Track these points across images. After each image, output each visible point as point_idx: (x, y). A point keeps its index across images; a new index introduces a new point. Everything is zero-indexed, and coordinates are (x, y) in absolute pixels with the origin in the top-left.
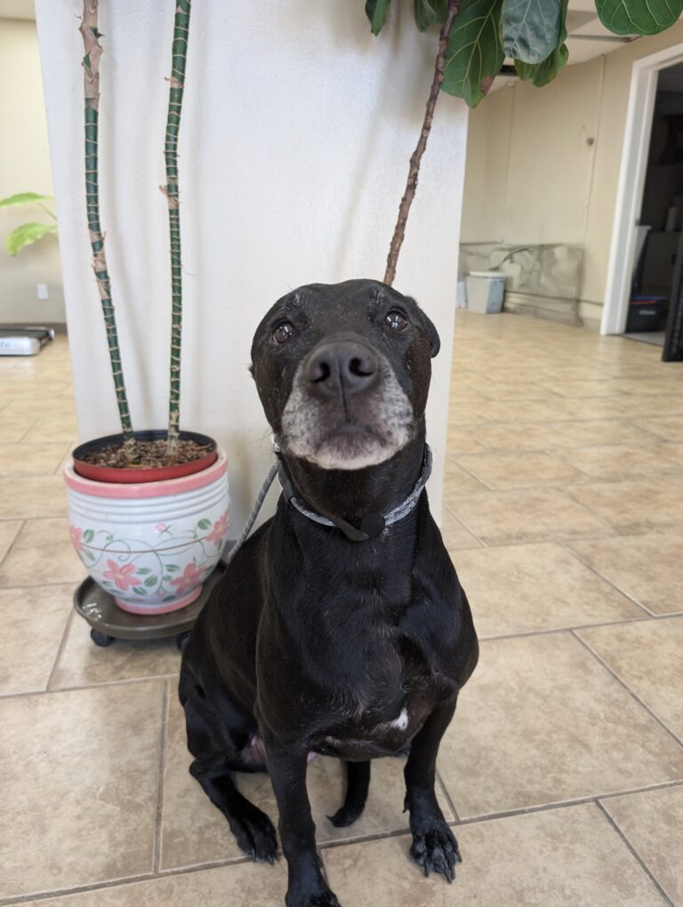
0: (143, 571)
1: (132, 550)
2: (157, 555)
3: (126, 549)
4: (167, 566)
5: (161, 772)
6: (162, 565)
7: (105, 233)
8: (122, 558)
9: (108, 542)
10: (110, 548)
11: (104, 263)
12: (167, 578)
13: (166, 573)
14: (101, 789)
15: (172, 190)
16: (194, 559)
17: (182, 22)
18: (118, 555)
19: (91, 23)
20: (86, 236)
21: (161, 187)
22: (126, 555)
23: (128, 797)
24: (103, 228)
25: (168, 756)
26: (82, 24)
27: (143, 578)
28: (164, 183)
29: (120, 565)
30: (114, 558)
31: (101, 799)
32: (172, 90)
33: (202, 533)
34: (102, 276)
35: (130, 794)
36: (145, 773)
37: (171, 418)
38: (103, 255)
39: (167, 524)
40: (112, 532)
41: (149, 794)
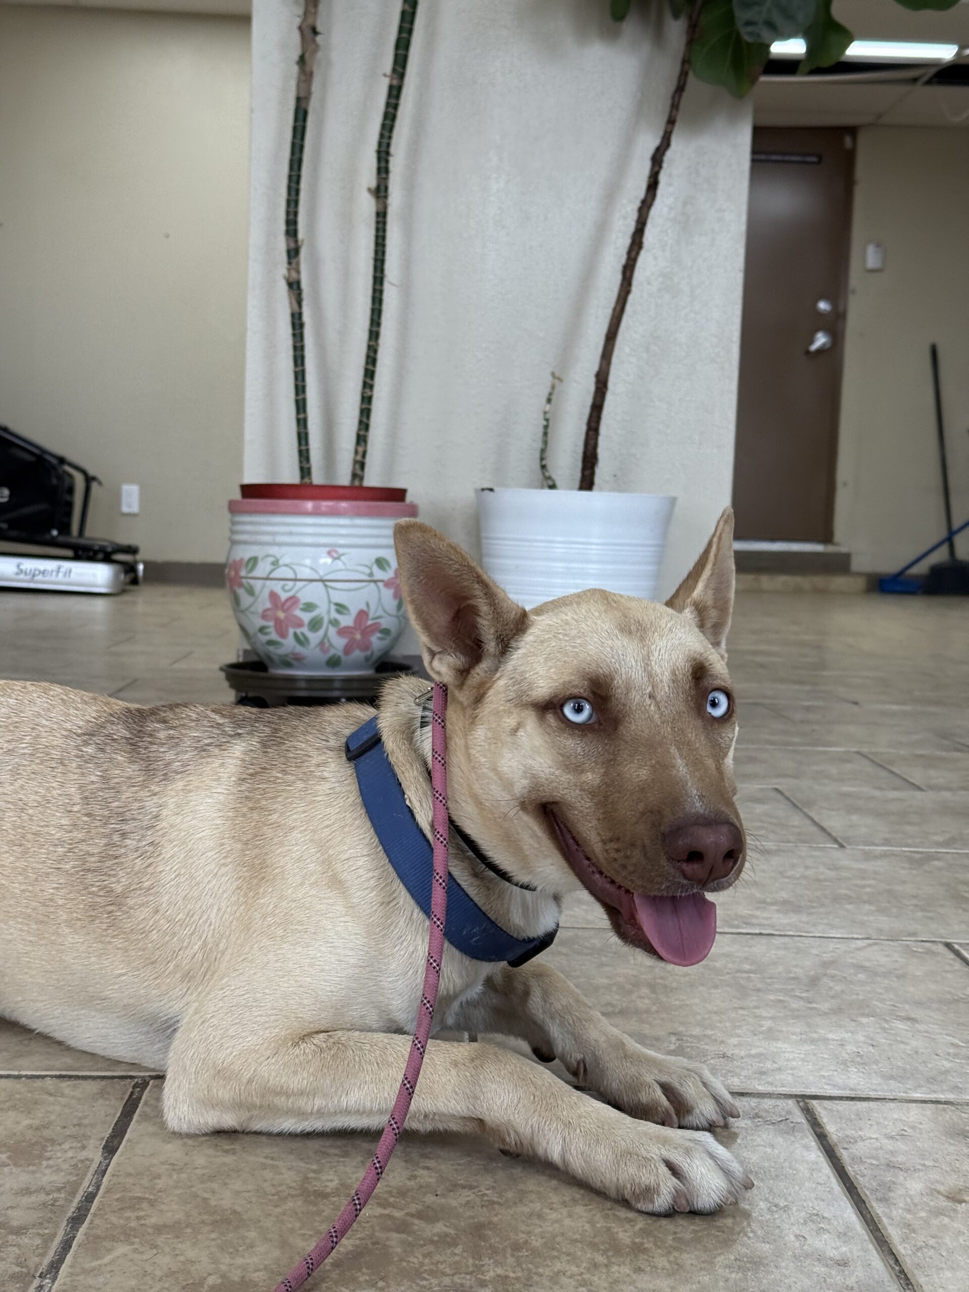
0: (309, 607)
1: (299, 577)
2: (326, 586)
3: (292, 576)
4: (337, 604)
6: (330, 602)
7: (303, 241)
8: (287, 588)
9: (272, 567)
10: (274, 575)
11: (298, 272)
12: (335, 623)
13: (334, 615)
15: (380, 192)
16: (368, 605)
17: (408, 18)
18: (282, 583)
19: (310, 21)
20: (281, 244)
21: (369, 190)
22: (291, 584)
24: (301, 235)
26: (302, 23)
27: (306, 617)
28: (373, 184)
29: (284, 596)
30: (277, 587)
32: (391, 87)
33: (379, 574)
34: (294, 286)
37: (356, 452)
38: (298, 264)
39: (341, 551)
40: (278, 556)
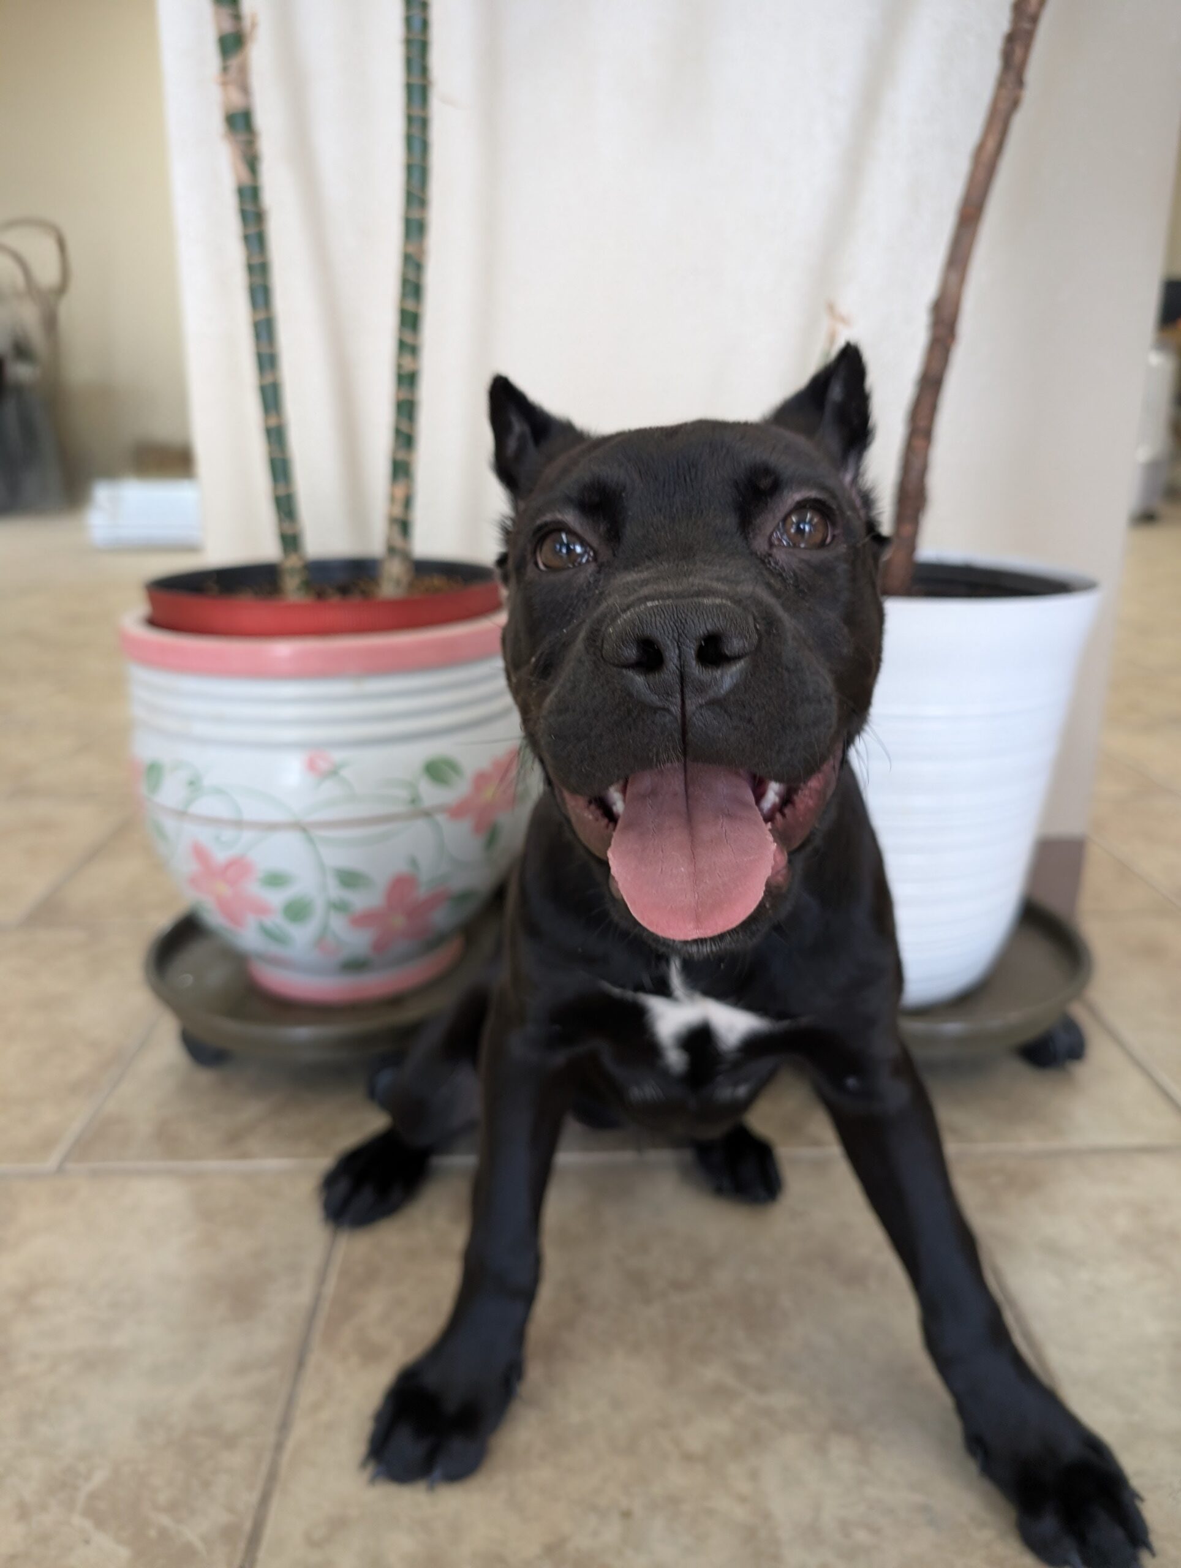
0: (276, 880)
1: (246, 819)
2: (311, 840)
3: (230, 815)
4: (338, 872)
5: (279, 1447)
6: (323, 869)
8: (224, 840)
9: (191, 792)
10: (195, 810)
11: (247, 87)
12: (340, 907)
13: (335, 891)
14: (99, 1477)
16: (413, 862)
18: (214, 828)
23: (165, 1520)
25: (308, 1395)
27: (276, 898)
29: (221, 856)
30: (205, 836)
31: (90, 1512)
33: (432, 795)
34: (240, 124)
35: (172, 1508)
36: (230, 1442)
37: (393, 501)
38: (245, 68)
39: (336, 756)
40: (199, 768)
41: (225, 1518)
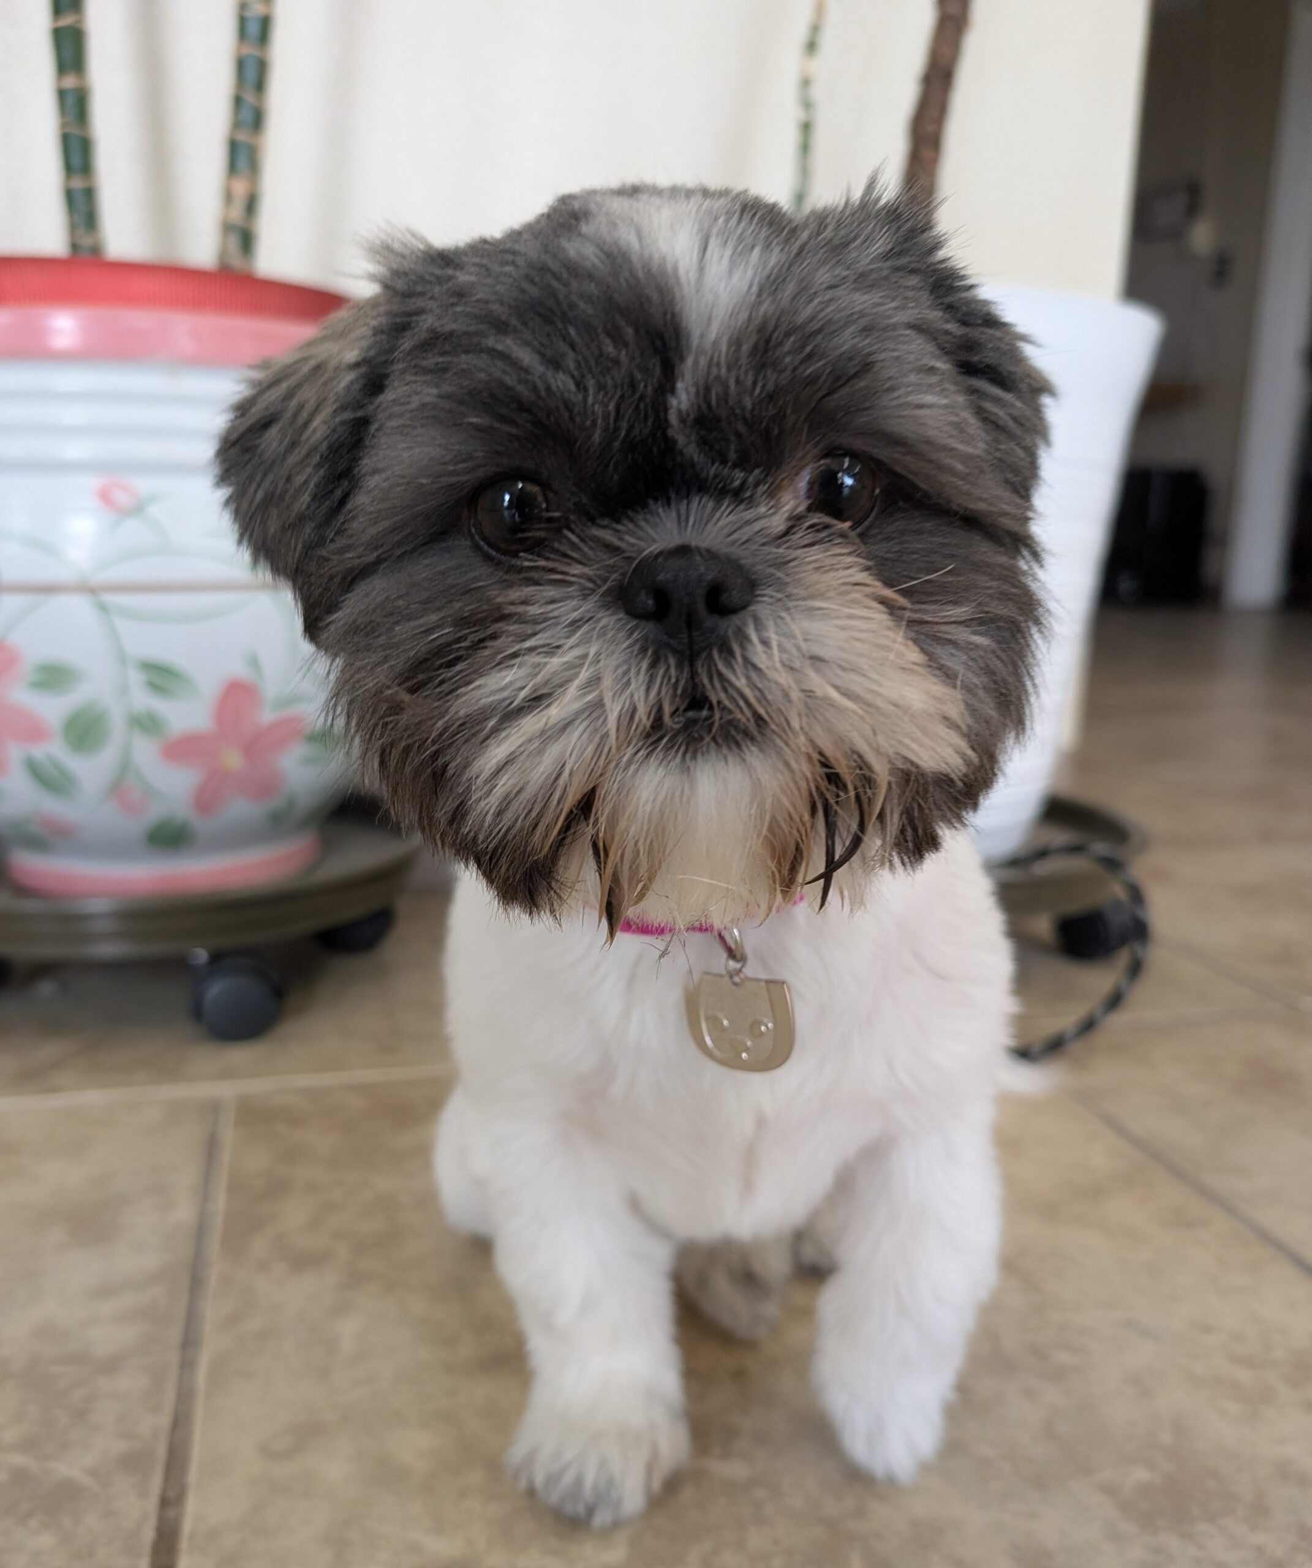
0: (52, 677)
1: (8, 578)
2: (103, 608)
4: (145, 665)
6: (122, 660)
12: (145, 724)
13: (143, 700)
27: (52, 710)
37: (228, 197)
